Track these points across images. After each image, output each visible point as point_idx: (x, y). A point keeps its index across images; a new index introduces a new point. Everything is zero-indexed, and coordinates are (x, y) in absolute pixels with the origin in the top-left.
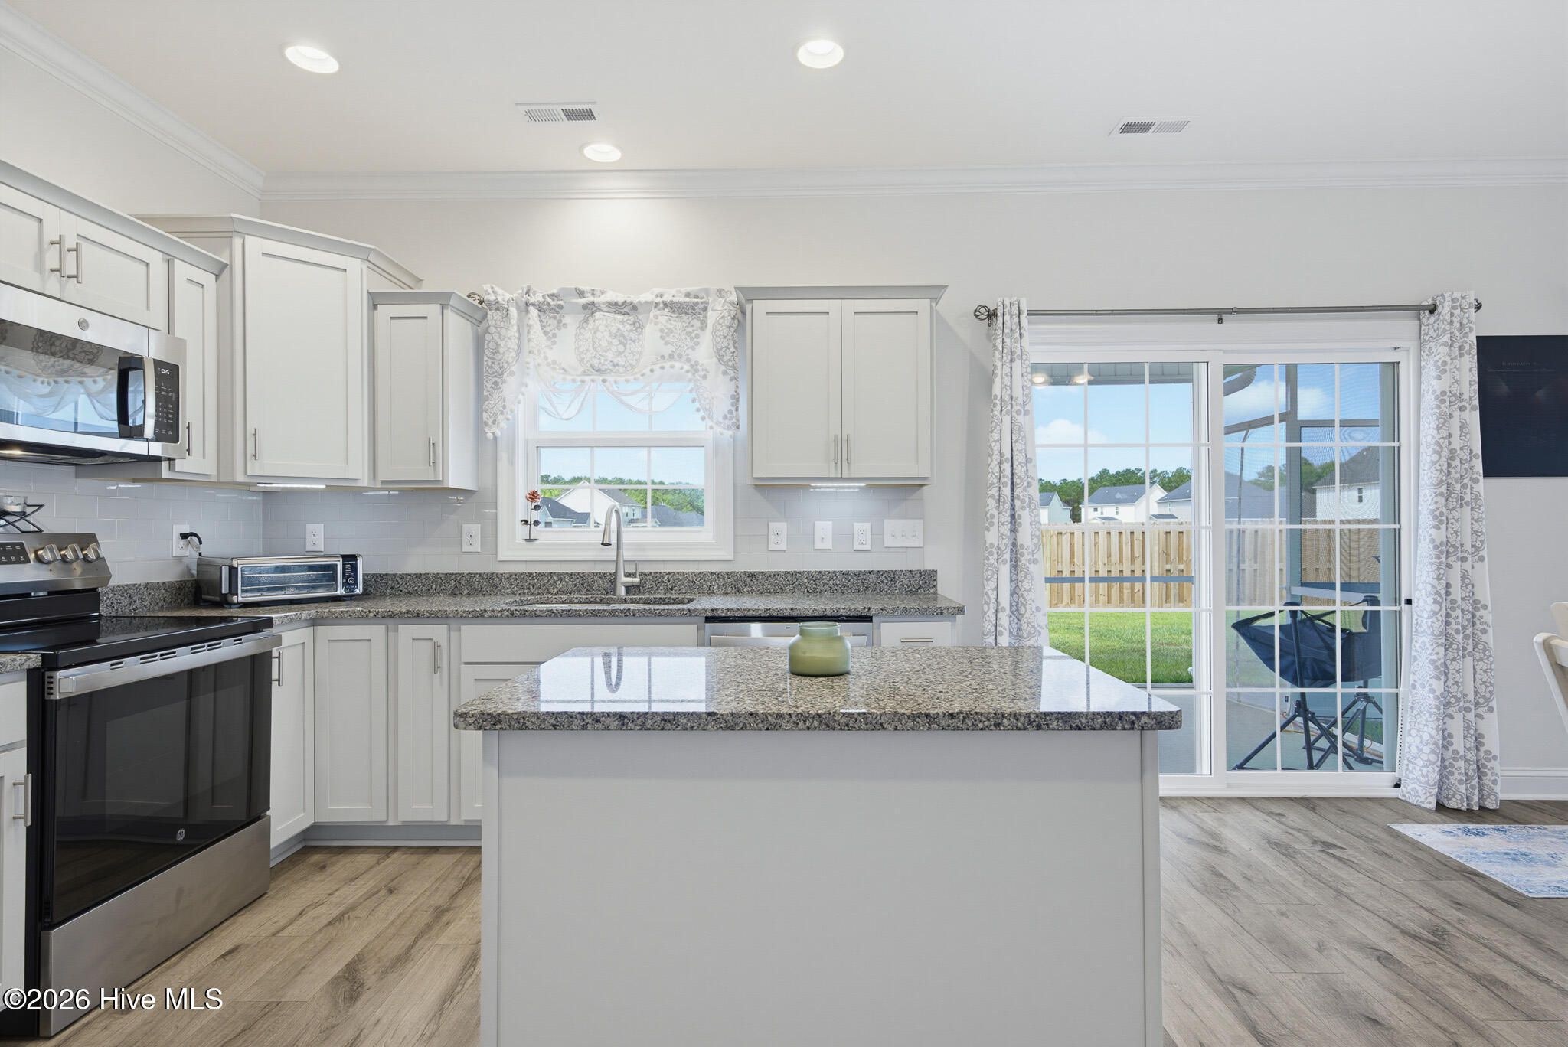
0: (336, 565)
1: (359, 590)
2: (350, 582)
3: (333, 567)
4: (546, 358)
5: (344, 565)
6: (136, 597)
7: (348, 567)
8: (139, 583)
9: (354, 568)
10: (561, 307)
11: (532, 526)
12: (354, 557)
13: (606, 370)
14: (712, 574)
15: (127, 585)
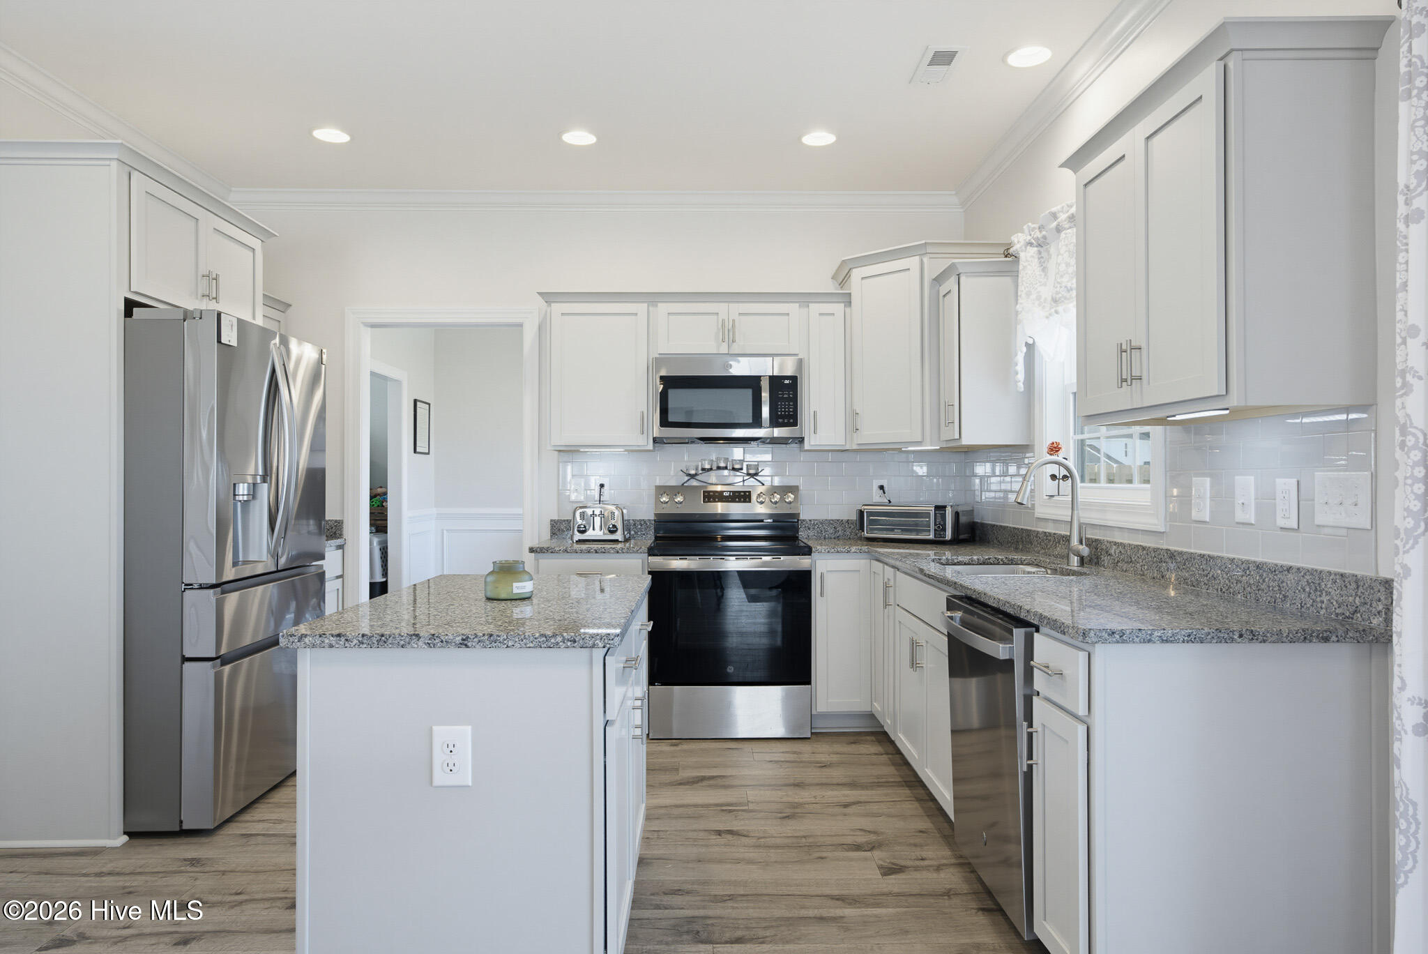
0: (929, 513)
1: (949, 535)
2: (941, 528)
3: (927, 515)
4: (1039, 298)
5: (935, 514)
6: (839, 529)
7: (938, 515)
8: (841, 519)
9: (944, 517)
10: (1044, 237)
11: (1061, 480)
12: (944, 507)
13: (1060, 299)
14: (1144, 548)
15: (832, 520)
